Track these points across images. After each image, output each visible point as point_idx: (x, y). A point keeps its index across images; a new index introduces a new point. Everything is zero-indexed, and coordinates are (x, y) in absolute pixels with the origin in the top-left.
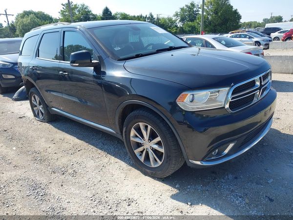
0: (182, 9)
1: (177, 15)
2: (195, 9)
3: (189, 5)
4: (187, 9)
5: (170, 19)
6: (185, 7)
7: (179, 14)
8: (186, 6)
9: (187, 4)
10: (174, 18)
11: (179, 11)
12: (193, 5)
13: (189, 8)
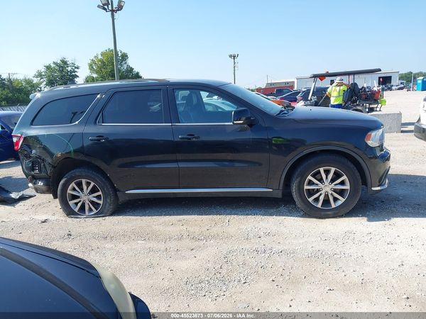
0: (48, 68)
1: (40, 75)
2: (69, 69)
3: (59, 62)
4: (57, 68)
5: (29, 82)
6: (53, 65)
7: (43, 73)
8: (54, 63)
9: (55, 61)
10: (35, 81)
11: (43, 70)
12: (64, 62)
13: (60, 66)
